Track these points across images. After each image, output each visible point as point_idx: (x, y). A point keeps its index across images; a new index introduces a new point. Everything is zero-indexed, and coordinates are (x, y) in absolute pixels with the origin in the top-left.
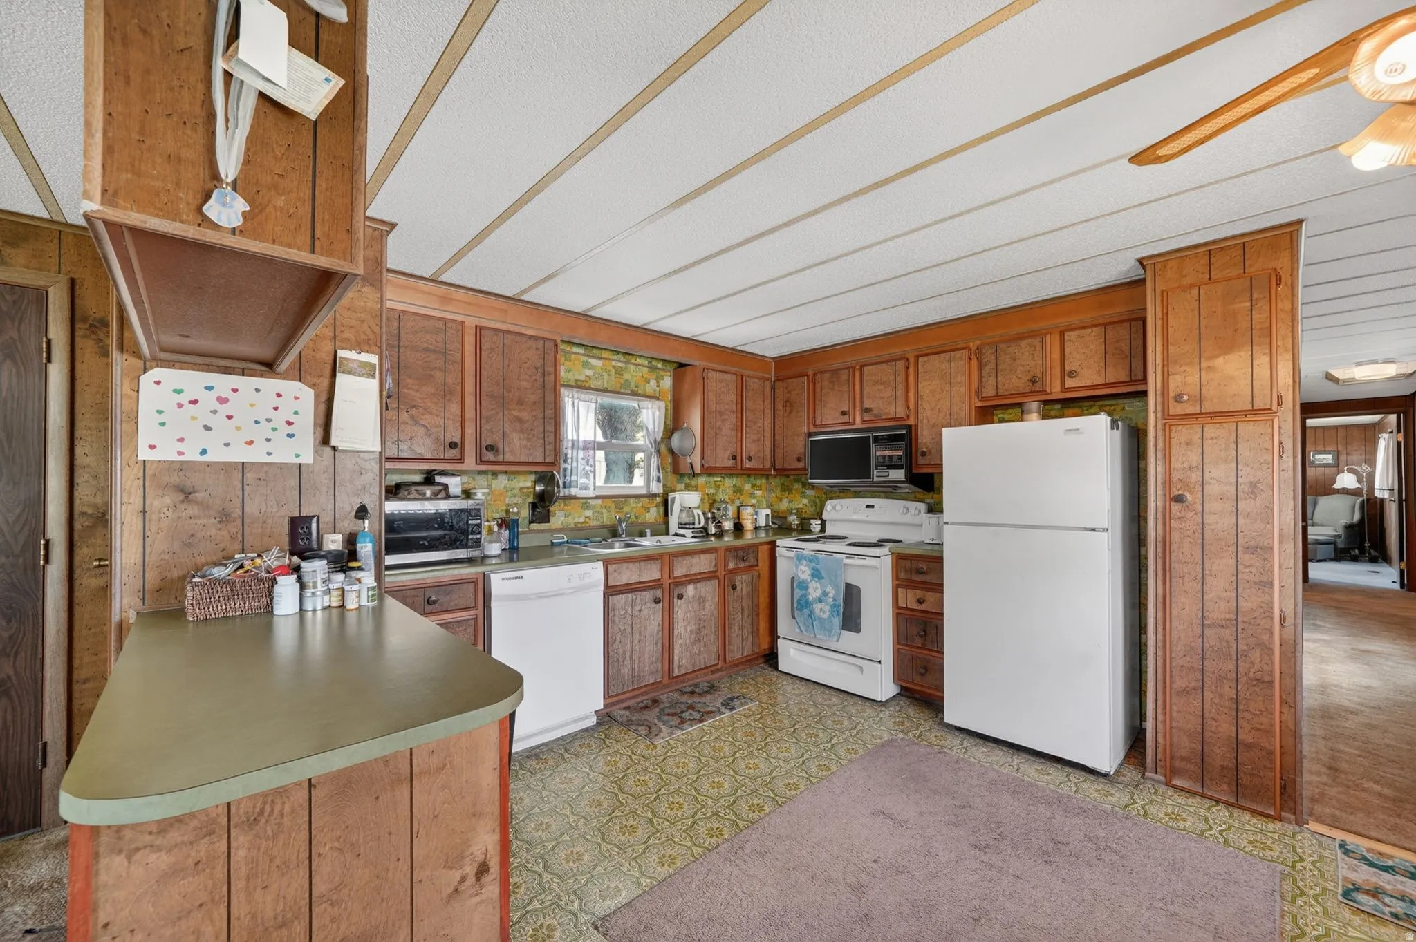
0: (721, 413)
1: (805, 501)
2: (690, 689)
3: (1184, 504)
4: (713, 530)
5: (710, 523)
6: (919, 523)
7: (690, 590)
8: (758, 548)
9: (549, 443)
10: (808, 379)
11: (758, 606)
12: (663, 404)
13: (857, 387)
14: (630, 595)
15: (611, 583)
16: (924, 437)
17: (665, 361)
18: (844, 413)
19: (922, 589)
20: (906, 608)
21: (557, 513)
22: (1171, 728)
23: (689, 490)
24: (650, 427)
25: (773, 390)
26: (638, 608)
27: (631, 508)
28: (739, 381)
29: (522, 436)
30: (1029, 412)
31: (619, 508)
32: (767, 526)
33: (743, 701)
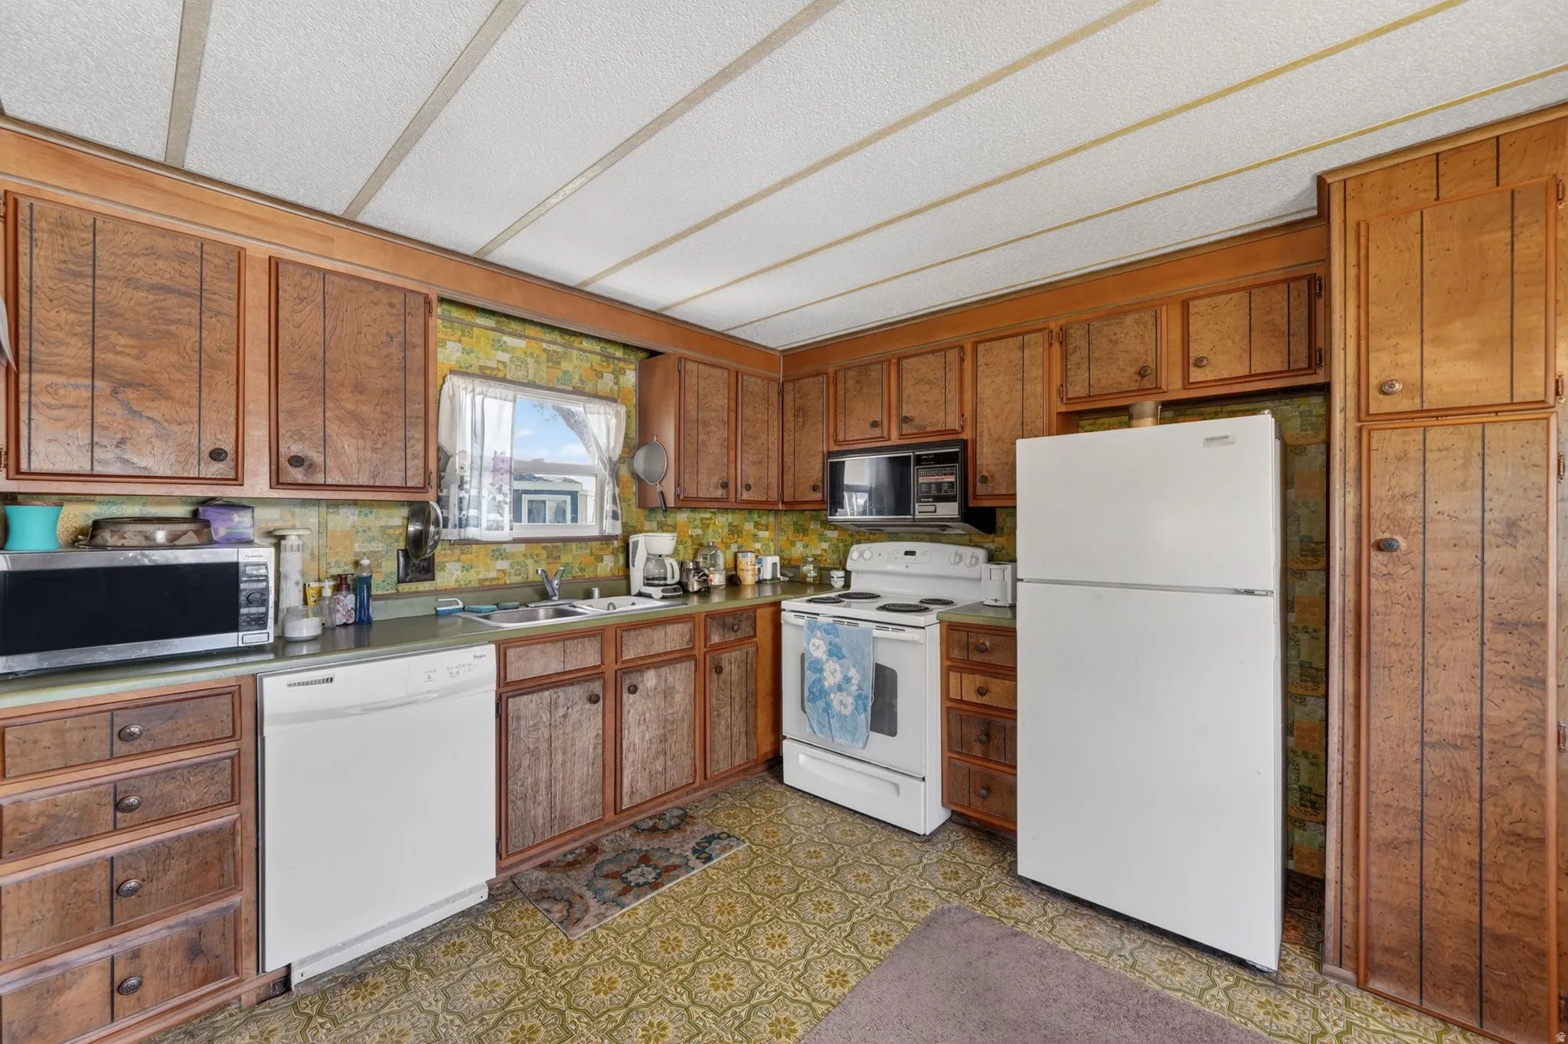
0: (706, 424)
1: (825, 545)
2: (651, 823)
3: (1394, 554)
4: (695, 587)
5: (691, 576)
6: (976, 575)
7: (650, 679)
8: (755, 612)
9: (415, 457)
10: (828, 378)
11: (755, 694)
12: (623, 409)
13: (894, 389)
14: (547, 694)
15: (512, 676)
16: (986, 458)
17: (625, 346)
18: (875, 424)
19: (983, 673)
20: (961, 701)
21: (448, 566)
22: (1368, 901)
23: (663, 531)
24: (603, 442)
25: (781, 393)
26: (561, 711)
27: (572, 556)
28: (733, 379)
29: (361, 443)
30: (1141, 417)
31: (553, 557)
32: (774, 578)
33: (725, 842)
